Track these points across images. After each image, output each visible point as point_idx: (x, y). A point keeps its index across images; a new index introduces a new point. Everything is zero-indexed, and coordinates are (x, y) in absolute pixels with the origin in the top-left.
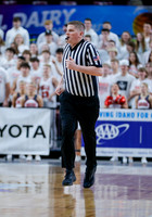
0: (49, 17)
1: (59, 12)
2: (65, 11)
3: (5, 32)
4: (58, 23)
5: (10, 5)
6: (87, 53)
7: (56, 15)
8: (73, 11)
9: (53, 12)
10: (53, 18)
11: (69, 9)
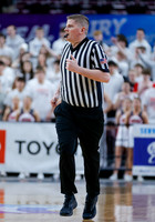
0: (98, 27)
1: (108, 22)
2: (115, 21)
3: (52, 43)
4: (108, 33)
5: (57, 15)
6: (92, 54)
7: (105, 25)
8: (124, 21)
9: (102, 22)
10: (102, 28)
11: (119, 18)
